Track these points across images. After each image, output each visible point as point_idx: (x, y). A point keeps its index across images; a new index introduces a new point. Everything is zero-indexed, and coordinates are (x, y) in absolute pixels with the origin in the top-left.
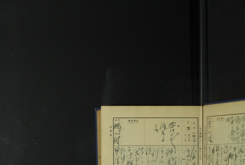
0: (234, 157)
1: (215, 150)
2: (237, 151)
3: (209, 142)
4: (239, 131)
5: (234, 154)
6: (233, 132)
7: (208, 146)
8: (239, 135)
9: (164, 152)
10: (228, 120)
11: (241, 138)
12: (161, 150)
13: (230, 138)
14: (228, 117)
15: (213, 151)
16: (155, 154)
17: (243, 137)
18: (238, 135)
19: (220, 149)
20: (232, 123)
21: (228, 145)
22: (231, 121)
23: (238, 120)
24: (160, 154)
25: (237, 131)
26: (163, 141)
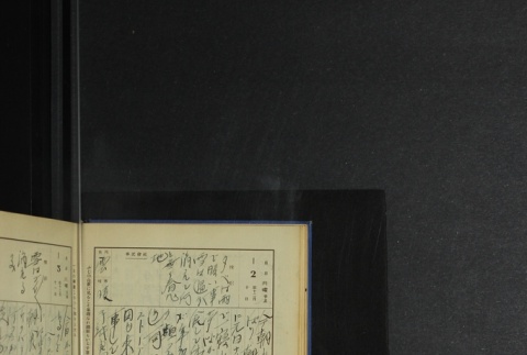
0: (178, 334)
1: (121, 316)
2: (185, 321)
3: (100, 301)
4: (189, 282)
5: (179, 326)
6: (172, 285)
7: (98, 310)
8: (190, 290)
9: (25, 317)
10: (158, 259)
11: (195, 297)
12: (19, 313)
13: (164, 296)
14: (158, 252)
15: (115, 320)
16: (11, 320)
17: (202, 295)
18: (187, 291)
19: (136, 315)
20: (170, 264)
21: (158, 309)
22: (167, 262)
23: (187, 261)
24: (19, 322)
25: (184, 282)
26: (23, 292)
